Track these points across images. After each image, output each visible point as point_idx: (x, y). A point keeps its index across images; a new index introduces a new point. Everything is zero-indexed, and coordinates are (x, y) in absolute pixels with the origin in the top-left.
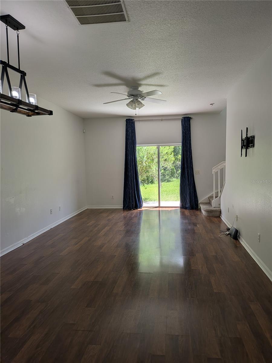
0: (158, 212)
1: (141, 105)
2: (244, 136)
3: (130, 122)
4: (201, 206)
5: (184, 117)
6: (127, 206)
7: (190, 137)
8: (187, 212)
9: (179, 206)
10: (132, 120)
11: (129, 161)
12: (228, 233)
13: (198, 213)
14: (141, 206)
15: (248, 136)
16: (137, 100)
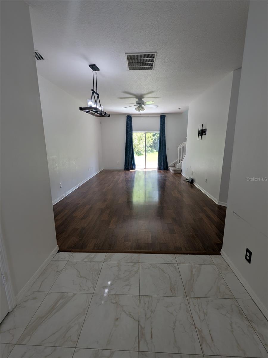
0: (144, 172)
1: (143, 109)
2: (200, 129)
3: (129, 117)
4: (170, 168)
5: (162, 115)
6: (126, 168)
7: (165, 127)
8: (162, 171)
9: (157, 168)
10: (131, 116)
11: (128, 142)
12: (187, 181)
13: (168, 171)
14: (135, 169)
15: (203, 129)
16: (141, 106)
